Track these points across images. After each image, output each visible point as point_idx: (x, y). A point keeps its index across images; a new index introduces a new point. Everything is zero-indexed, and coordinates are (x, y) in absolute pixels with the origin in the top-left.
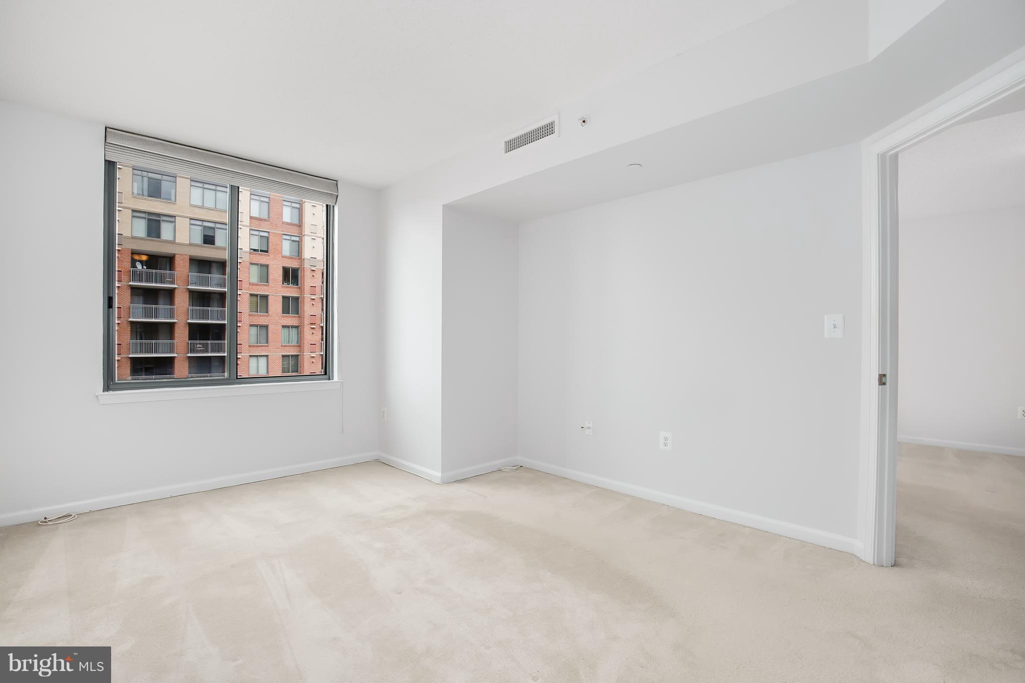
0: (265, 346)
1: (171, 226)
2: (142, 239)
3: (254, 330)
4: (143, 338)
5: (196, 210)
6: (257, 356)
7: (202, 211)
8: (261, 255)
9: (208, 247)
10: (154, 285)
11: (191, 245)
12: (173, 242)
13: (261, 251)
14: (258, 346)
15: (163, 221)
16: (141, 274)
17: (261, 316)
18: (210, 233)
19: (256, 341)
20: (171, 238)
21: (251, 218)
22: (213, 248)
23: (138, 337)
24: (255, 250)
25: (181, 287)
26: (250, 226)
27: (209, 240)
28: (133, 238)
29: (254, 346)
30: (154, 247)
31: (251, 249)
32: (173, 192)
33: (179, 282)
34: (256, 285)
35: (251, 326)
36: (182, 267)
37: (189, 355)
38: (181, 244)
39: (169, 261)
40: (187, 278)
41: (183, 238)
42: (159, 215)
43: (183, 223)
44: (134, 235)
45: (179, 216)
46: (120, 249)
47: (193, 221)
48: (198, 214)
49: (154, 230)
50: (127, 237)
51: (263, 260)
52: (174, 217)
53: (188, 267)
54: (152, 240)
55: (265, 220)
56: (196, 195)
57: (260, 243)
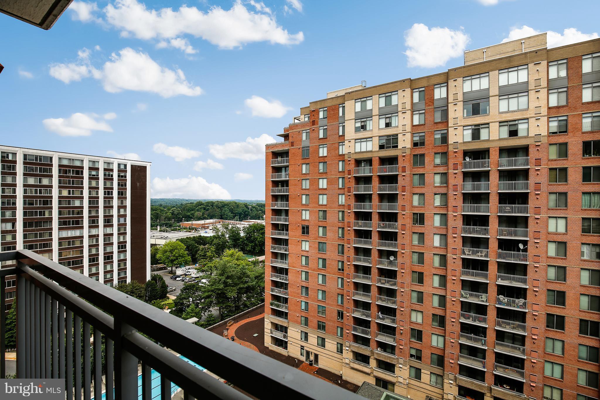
0: (564, 209)
1: (487, 130)
2: (469, 142)
3: (553, 197)
4: (472, 203)
5: (504, 115)
6: (556, 217)
7: (508, 115)
8: (560, 135)
9: (513, 139)
10: (476, 169)
11: (500, 139)
12: (488, 140)
13: (560, 132)
14: (556, 209)
15: (481, 128)
16: (470, 163)
17: (559, 185)
18: (513, 128)
19: (555, 205)
20: (487, 138)
21: (549, 108)
22: (516, 138)
23: (469, 203)
24: (553, 133)
25: (494, 169)
26: (548, 115)
27: (513, 133)
28: (464, 143)
29: (553, 209)
30: (476, 146)
31: (550, 133)
32: (488, 107)
33: (492, 166)
34: (555, 160)
35: (550, 193)
36: (494, 155)
37: (499, 214)
38: (493, 141)
39: (487, 153)
40: (497, 162)
41: (494, 136)
42: (478, 125)
43: (494, 127)
44: (464, 141)
45: (492, 122)
46: (457, 151)
47: (502, 123)
48: (505, 117)
49: (476, 135)
50: (461, 143)
51: (562, 139)
52: (488, 124)
53: (498, 155)
54: (475, 142)
55: (563, 106)
56: (503, 105)
57: (559, 126)
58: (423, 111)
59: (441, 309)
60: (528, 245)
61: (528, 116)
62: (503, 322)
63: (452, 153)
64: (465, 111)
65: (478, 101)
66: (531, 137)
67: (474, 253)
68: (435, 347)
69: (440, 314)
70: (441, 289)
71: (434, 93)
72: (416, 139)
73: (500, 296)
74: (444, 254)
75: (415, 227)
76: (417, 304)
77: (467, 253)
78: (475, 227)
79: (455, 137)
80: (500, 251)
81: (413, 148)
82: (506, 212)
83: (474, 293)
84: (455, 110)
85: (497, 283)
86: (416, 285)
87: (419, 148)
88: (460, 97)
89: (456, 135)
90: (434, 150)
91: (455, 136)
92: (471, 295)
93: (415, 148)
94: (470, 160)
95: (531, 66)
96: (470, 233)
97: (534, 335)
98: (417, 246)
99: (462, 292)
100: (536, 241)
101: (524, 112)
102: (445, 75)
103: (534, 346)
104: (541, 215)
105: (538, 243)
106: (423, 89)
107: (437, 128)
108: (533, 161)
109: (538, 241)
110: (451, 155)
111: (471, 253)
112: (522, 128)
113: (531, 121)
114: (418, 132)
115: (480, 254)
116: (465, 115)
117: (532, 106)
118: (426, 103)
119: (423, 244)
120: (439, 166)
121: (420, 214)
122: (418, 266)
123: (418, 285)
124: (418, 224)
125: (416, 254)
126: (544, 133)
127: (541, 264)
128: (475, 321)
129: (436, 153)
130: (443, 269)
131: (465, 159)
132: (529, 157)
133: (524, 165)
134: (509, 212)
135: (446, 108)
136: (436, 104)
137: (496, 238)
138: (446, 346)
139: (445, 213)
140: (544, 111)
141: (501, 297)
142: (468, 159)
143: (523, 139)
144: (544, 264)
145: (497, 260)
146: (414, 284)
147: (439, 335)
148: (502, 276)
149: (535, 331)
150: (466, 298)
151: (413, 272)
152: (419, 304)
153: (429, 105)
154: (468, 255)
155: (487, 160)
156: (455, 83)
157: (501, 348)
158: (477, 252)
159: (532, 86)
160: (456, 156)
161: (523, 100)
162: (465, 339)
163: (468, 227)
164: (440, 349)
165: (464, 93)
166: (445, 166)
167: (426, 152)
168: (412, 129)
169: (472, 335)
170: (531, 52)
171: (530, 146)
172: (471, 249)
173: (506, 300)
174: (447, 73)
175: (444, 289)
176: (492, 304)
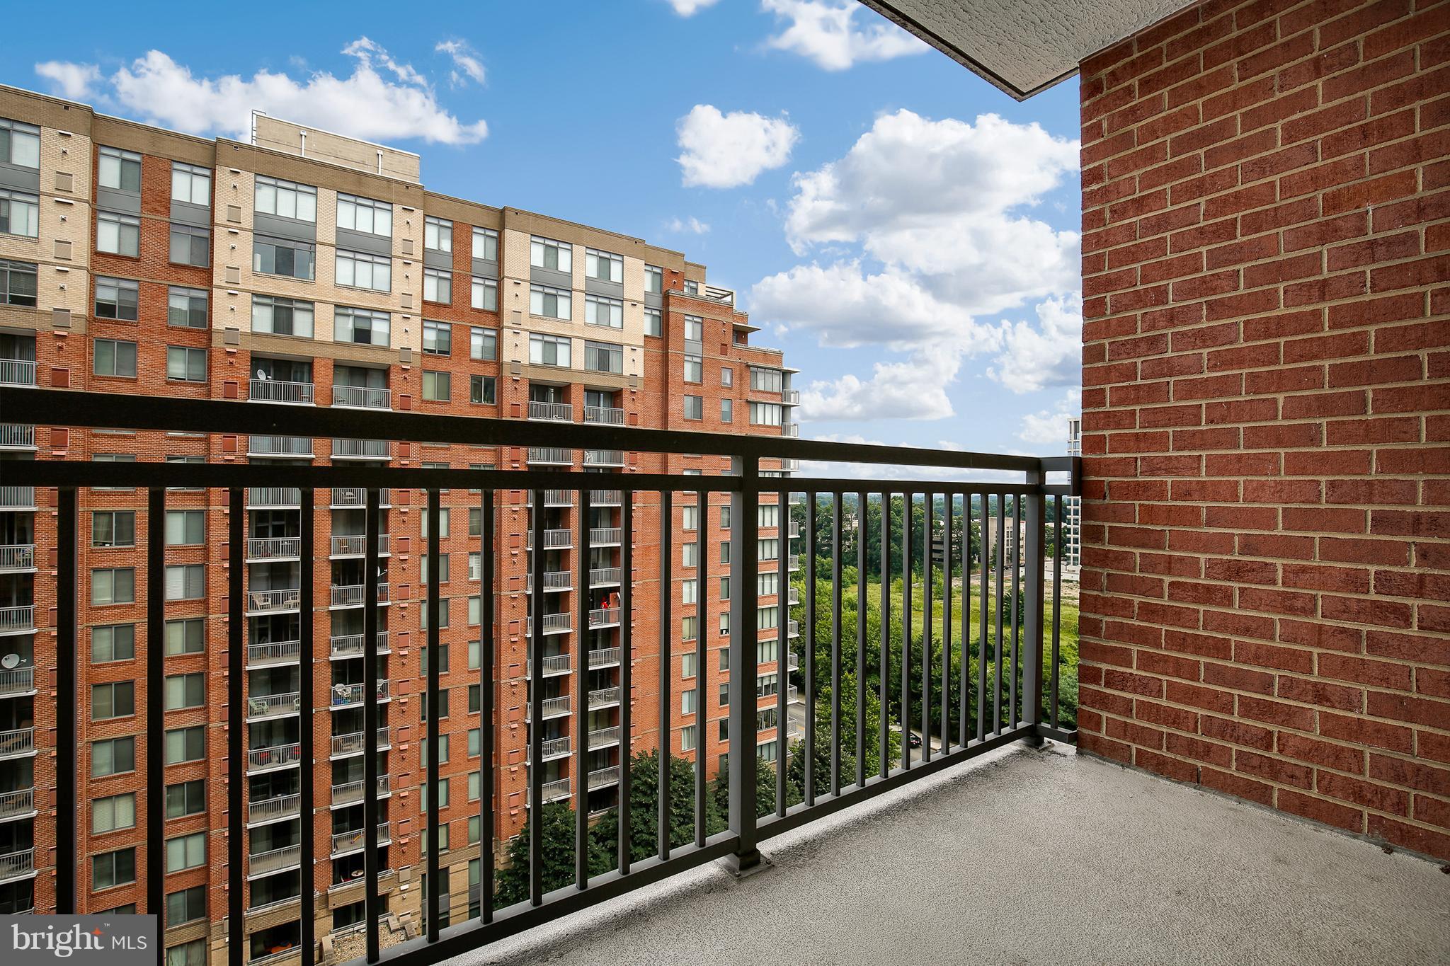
0: (444, 495)
1: (308, 316)
2: (266, 335)
5: (345, 293)
7: (353, 294)
8: (439, 357)
9: (361, 347)
10: (282, 403)
11: (336, 344)
12: (311, 341)
13: (439, 352)
15: (296, 309)
16: (267, 386)
17: (438, 449)
18: (362, 325)
20: (309, 335)
21: (424, 303)
22: (367, 348)
24: (429, 351)
26: (422, 315)
27: (362, 336)
28: (254, 334)
31: (425, 350)
32: (312, 265)
33: (317, 399)
34: (432, 402)
35: (424, 464)
36: (323, 375)
37: (332, 507)
38: (322, 343)
39: (306, 368)
40: (330, 393)
41: (324, 334)
42: (290, 300)
43: (324, 312)
44: (254, 330)
45: (320, 301)
46: (235, 351)
47: (341, 309)
48: (347, 298)
49: (283, 322)
50: (245, 334)
51: (443, 365)
52: (312, 303)
53: (331, 376)
54: (280, 338)
55: (445, 306)
56: (343, 269)
57: (439, 341)
58: (136, 222)
59: (193, 764)
60: (390, 566)
61: (390, 308)
62: (345, 740)
63: (222, 356)
64: (258, 257)
65: (291, 245)
66: (394, 351)
67: (276, 601)
68: (180, 874)
69: (191, 779)
70: (193, 710)
71: (171, 181)
72: (107, 295)
73: (337, 685)
74: (197, 616)
75: (103, 552)
76: (114, 777)
77: (259, 604)
78: (281, 539)
79: (230, 315)
80: (335, 587)
81: (95, 319)
82: (346, 502)
83: (281, 695)
84: (233, 248)
85: (331, 659)
86: (108, 722)
87: (117, 323)
88: (247, 221)
89: (232, 309)
90: (165, 337)
91: (230, 313)
92: (274, 703)
93: (103, 322)
94: (267, 379)
95: (397, 208)
96: (268, 556)
97: (403, 743)
98: (110, 608)
99: (250, 703)
100: (402, 558)
101: (384, 298)
102: (207, 146)
103: (403, 764)
104: (410, 506)
105: (406, 560)
106: (137, 158)
107: (179, 280)
108: (398, 399)
109: (406, 557)
110: (219, 359)
111: (270, 602)
112: (379, 328)
113: (396, 318)
114: (114, 275)
115: (291, 602)
116: (258, 268)
117: (399, 287)
118: (144, 202)
119: (130, 597)
120: (181, 384)
121: (119, 514)
122: (116, 665)
123: (117, 721)
124: (111, 544)
125: (106, 633)
126: (417, 348)
127: (412, 601)
128: (285, 761)
129: (172, 346)
130: (196, 656)
131: (254, 375)
132: (390, 391)
133: (380, 406)
134: (353, 502)
135: (206, 234)
136: (176, 215)
137: (328, 559)
138: (213, 853)
139: (199, 508)
140: (417, 307)
141: (340, 688)
142: (262, 376)
143: (380, 353)
144: (415, 601)
145: (332, 608)
146: (100, 723)
147: (188, 836)
148: (343, 641)
149: (404, 735)
150: (262, 713)
151: (95, 686)
152: (119, 777)
153: (154, 211)
154: (263, 607)
155: (305, 384)
156: (234, 180)
157: (342, 796)
158: (285, 597)
159: (397, 250)
160: (231, 363)
161: (382, 272)
162: (260, 815)
163: (262, 540)
164: (193, 871)
165: (257, 214)
166: (201, 386)
167: (143, 339)
168: (92, 262)
169: (280, 797)
170: (397, 182)
171: (392, 368)
172: (270, 592)
173: (349, 690)
174: (215, 145)
175: (201, 709)
176: (323, 709)
